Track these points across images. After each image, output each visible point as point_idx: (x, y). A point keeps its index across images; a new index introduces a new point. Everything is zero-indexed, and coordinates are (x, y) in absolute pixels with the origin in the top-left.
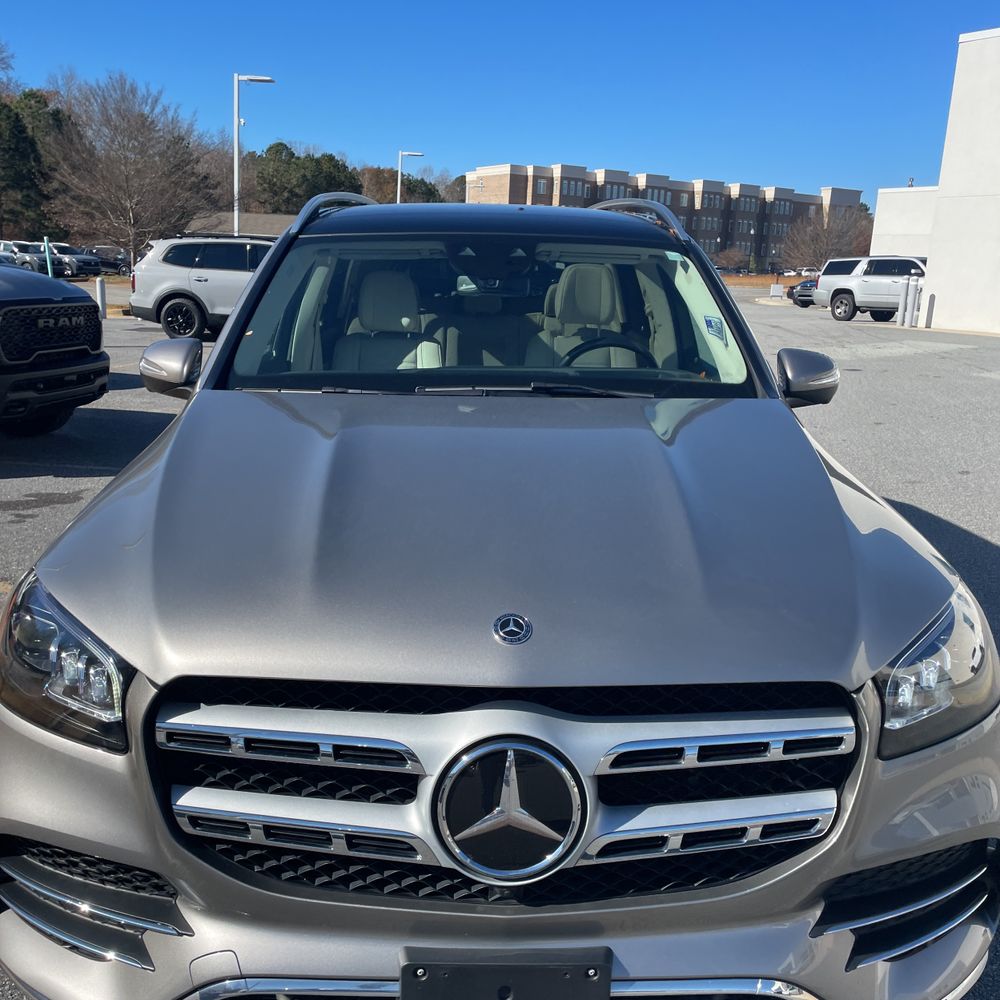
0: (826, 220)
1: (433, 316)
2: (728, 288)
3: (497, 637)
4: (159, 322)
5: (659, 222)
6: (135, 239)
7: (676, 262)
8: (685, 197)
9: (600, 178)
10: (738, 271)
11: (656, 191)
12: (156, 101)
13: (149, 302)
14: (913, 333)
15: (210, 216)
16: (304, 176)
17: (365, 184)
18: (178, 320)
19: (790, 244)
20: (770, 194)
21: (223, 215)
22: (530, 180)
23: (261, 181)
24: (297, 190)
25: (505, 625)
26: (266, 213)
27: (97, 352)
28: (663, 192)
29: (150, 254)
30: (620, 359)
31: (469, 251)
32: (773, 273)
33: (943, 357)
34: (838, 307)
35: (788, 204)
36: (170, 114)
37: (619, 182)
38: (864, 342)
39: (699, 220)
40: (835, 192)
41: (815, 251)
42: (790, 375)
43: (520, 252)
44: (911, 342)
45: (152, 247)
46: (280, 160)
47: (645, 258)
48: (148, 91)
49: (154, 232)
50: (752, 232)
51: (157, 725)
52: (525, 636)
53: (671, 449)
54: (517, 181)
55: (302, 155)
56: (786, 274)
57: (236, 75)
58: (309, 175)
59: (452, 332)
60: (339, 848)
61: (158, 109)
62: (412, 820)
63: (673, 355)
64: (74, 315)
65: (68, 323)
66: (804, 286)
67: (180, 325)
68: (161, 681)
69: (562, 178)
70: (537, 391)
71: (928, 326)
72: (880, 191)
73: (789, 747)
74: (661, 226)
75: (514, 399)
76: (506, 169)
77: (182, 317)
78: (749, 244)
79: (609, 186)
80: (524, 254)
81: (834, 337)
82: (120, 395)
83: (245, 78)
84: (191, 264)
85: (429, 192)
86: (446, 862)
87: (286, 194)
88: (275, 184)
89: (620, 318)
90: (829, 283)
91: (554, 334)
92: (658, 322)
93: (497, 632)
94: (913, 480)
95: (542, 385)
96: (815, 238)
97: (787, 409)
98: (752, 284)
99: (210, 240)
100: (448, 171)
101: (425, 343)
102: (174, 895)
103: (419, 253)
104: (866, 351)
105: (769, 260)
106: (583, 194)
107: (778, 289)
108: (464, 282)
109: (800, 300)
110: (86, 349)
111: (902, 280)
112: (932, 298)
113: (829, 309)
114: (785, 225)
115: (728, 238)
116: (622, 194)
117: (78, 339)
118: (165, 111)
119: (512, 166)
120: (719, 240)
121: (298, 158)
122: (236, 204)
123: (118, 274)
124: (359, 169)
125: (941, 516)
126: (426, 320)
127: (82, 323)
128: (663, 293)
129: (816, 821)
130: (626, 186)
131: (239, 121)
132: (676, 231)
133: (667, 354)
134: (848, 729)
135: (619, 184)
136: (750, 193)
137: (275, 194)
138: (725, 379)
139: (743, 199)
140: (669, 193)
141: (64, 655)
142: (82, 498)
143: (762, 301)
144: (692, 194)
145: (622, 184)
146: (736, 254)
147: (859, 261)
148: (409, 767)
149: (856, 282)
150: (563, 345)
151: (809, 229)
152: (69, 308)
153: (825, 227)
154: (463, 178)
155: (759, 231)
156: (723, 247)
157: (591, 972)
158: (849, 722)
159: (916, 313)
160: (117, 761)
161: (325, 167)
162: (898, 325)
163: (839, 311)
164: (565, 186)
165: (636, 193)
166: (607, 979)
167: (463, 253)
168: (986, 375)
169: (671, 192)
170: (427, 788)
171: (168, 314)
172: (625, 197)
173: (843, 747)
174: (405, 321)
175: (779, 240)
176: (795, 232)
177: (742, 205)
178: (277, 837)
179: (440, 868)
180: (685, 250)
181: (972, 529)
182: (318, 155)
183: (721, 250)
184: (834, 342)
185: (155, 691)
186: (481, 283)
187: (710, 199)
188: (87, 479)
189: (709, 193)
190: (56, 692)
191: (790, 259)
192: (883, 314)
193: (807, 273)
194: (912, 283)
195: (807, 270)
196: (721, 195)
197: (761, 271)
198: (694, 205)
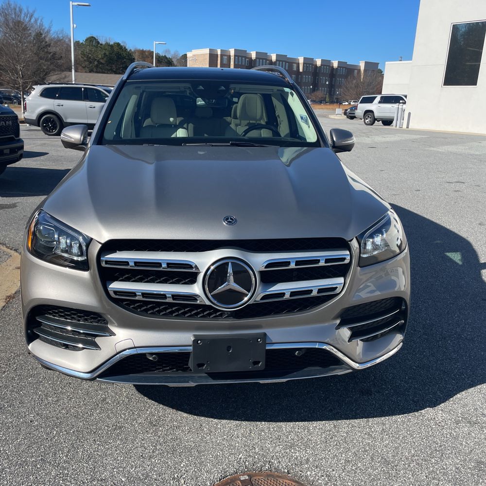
0: (362, 77)
1: (182, 118)
2: (314, 110)
3: (224, 223)
4: (39, 126)
5: (281, 76)
6: (22, 85)
7: (288, 92)
8: (295, 66)
9: (254, 56)
10: (320, 102)
11: (281, 63)
12: (31, 16)
13: (34, 117)
14: (401, 131)
15: (60, 74)
16: (105, 54)
17: (136, 58)
18: (49, 125)
19: (345, 88)
20: (335, 64)
21: (67, 73)
22: (219, 56)
23: (82, 56)
24: (101, 61)
25: (227, 219)
26: (86, 72)
27: (18, 138)
28: (284, 63)
29: (33, 93)
30: (265, 133)
31: (201, 88)
32: (337, 103)
33: (413, 141)
34: (367, 119)
35: (344, 69)
36: (39, 21)
37: (263, 58)
38: (377, 135)
39: (302, 78)
40: (366, 63)
41: (357, 92)
42: (335, 139)
43: (223, 88)
44: (399, 135)
45: (34, 89)
46: (92, 45)
47: (275, 90)
48: (28, 10)
49: (32, 82)
50: (327, 83)
51: (101, 259)
52: (234, 223)
53: (288, 168)
54: (213, 57)
55: (104, 43)
56: (343, 104)
57: (71, 2)
58: (107, 53)
59: (191, 126)
60: (170, 300)
61: (33, 20)
62: (196, 289)
63: (288, 133)
64: (7, 120)
65: (4, 124)
66: (351, 109)
67: (50, 128)
68: (103, 242)
69: (235, 56)
70: (232, 145)
71: (407, 127)
72: (386, 63)
73: (327, 261)
74: (282, 77)
75: (223, 148)
76: (207, 51)
77: (51, 124)
78: (326, 89)
79: (258, 60)
80: (224, 89)
81: (364, 133)
82: (25, 160)
83: (76, 4)
84: (54, 97)
85: (169, 62)
86: (208, 303)
87: (96, 63)
88: (90, 58)
89: (266, 119)
90: (362, 107)
91: (237, 125)
92: (282, 119)
93: (224, 222)
94: (396, 193)
95: (235, 142)
96: (357, 86)
97: (334, 153)
98: (327, 109)
99: (63, 86)
100: (178, 52)
101: (180, 129)
102: (107, 323)
103: (180, 89)
104: (378, 139)
105: (335, 97)
106: (245, 64)
107: (339, 111)
108: (199, 101)
109: (350, 116)
110: (13, 137)
111: (396, 106)
112: (409, 114)
113: (363, 120)
114: (343, 79)
115: (316, 86)
116: (264, 63)
117: (9, 132)
118: (36, 21)
119: (210, 49)
120: (311, 87)
121: (101, 44)
122: (73, 67)
123: (12, 103)
124: (133, 50)
125: (406, 208)
126: (179, 120)
127: (11, 124)
128: (283, 106)
129: (337, 287)
130: (266, 60)
131: (73, 26)
132: (288, 79)
133: (285, 134)
134: (348, 255)
135: (263, 59)
136: (326, 63)
137: (91, 62)
138: (308, 141)
139: (323, 67)
140: (287, 64)
141: (60, 238)
142: (17, 206)
143: (332, 117)
144: (298, 64)
145: (264, 59)
146: (320, 94)
147: (376, 97)
148: (194, 270)
149: (375, 106)
150: (240, 130)
151: (355, 81)
152: (5, 117)
153: (362, 80)
154: (186, 55)
155: (331, 82)
156: (314, 90)
157: (259, 340)
158: (348, 252)
159: (402, 121)
160: (85, 274)
161: (116, 49)
162: (394, 127)
163: (367, 121)
164: (237, 60)
165: (271, 63)
166: (265, 343)
167: (199, 88)
168: (432, 149)
169: (288, 63)
170: (200, 277)
171: (43, 122)
172: (266, 65)
173: (346, 261)
174: (172, 119)
175: (340, 87)
176: (348, 83)
177: (322, 69)
178: (146, 297)
179: (206, 305)
180: (292, 87)
181: (419, 213)
182: (112, 43)
183: (313, 92)
184: (364, 135)
185: (101, 245)
186: (207, 101)
187: (307, 67)
188: (17, 198)
189: (306, 64)
190: (59, 252)
191: (345, 97)
192: (388, 122)
193: (354, 103)
194: (400, 107)
195: (353, 102)
196: (312, 64)
197: (332, 102)
198: (299, 70)
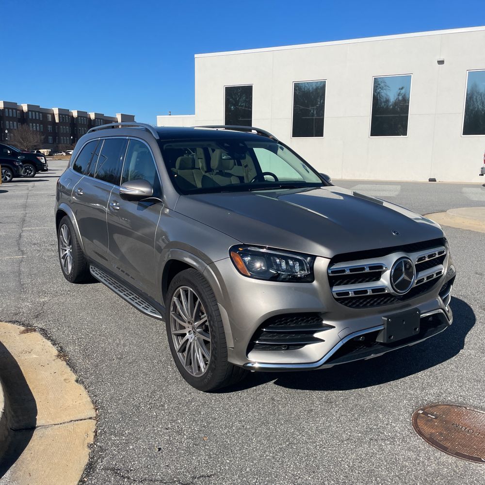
8: (50, 116)
20: (92, 116)
25: (395, 232)
28: (37, 113)
39: (59, 128)
40: (123, 116)
51: (328, 270)
60: (370, 294)
73: (439, 254)
79: (7, 110)
86: (392, 291)
115: (75, 137)
120: (72, 137)
129: (441, 271)
134: (444, 249)
136: (83, 115)
139: (79, 118)
144: (53, 115)
148: (384, 269)
157: (417, 312)
169: (42, 114)
177: (80, 120)
185: (330, 260)
187: (63, 117)
189: (62, 115)
196: (68, 115)
198: (55, 121)
